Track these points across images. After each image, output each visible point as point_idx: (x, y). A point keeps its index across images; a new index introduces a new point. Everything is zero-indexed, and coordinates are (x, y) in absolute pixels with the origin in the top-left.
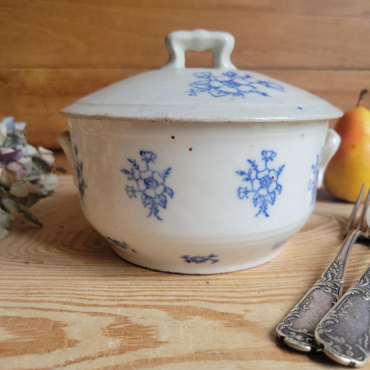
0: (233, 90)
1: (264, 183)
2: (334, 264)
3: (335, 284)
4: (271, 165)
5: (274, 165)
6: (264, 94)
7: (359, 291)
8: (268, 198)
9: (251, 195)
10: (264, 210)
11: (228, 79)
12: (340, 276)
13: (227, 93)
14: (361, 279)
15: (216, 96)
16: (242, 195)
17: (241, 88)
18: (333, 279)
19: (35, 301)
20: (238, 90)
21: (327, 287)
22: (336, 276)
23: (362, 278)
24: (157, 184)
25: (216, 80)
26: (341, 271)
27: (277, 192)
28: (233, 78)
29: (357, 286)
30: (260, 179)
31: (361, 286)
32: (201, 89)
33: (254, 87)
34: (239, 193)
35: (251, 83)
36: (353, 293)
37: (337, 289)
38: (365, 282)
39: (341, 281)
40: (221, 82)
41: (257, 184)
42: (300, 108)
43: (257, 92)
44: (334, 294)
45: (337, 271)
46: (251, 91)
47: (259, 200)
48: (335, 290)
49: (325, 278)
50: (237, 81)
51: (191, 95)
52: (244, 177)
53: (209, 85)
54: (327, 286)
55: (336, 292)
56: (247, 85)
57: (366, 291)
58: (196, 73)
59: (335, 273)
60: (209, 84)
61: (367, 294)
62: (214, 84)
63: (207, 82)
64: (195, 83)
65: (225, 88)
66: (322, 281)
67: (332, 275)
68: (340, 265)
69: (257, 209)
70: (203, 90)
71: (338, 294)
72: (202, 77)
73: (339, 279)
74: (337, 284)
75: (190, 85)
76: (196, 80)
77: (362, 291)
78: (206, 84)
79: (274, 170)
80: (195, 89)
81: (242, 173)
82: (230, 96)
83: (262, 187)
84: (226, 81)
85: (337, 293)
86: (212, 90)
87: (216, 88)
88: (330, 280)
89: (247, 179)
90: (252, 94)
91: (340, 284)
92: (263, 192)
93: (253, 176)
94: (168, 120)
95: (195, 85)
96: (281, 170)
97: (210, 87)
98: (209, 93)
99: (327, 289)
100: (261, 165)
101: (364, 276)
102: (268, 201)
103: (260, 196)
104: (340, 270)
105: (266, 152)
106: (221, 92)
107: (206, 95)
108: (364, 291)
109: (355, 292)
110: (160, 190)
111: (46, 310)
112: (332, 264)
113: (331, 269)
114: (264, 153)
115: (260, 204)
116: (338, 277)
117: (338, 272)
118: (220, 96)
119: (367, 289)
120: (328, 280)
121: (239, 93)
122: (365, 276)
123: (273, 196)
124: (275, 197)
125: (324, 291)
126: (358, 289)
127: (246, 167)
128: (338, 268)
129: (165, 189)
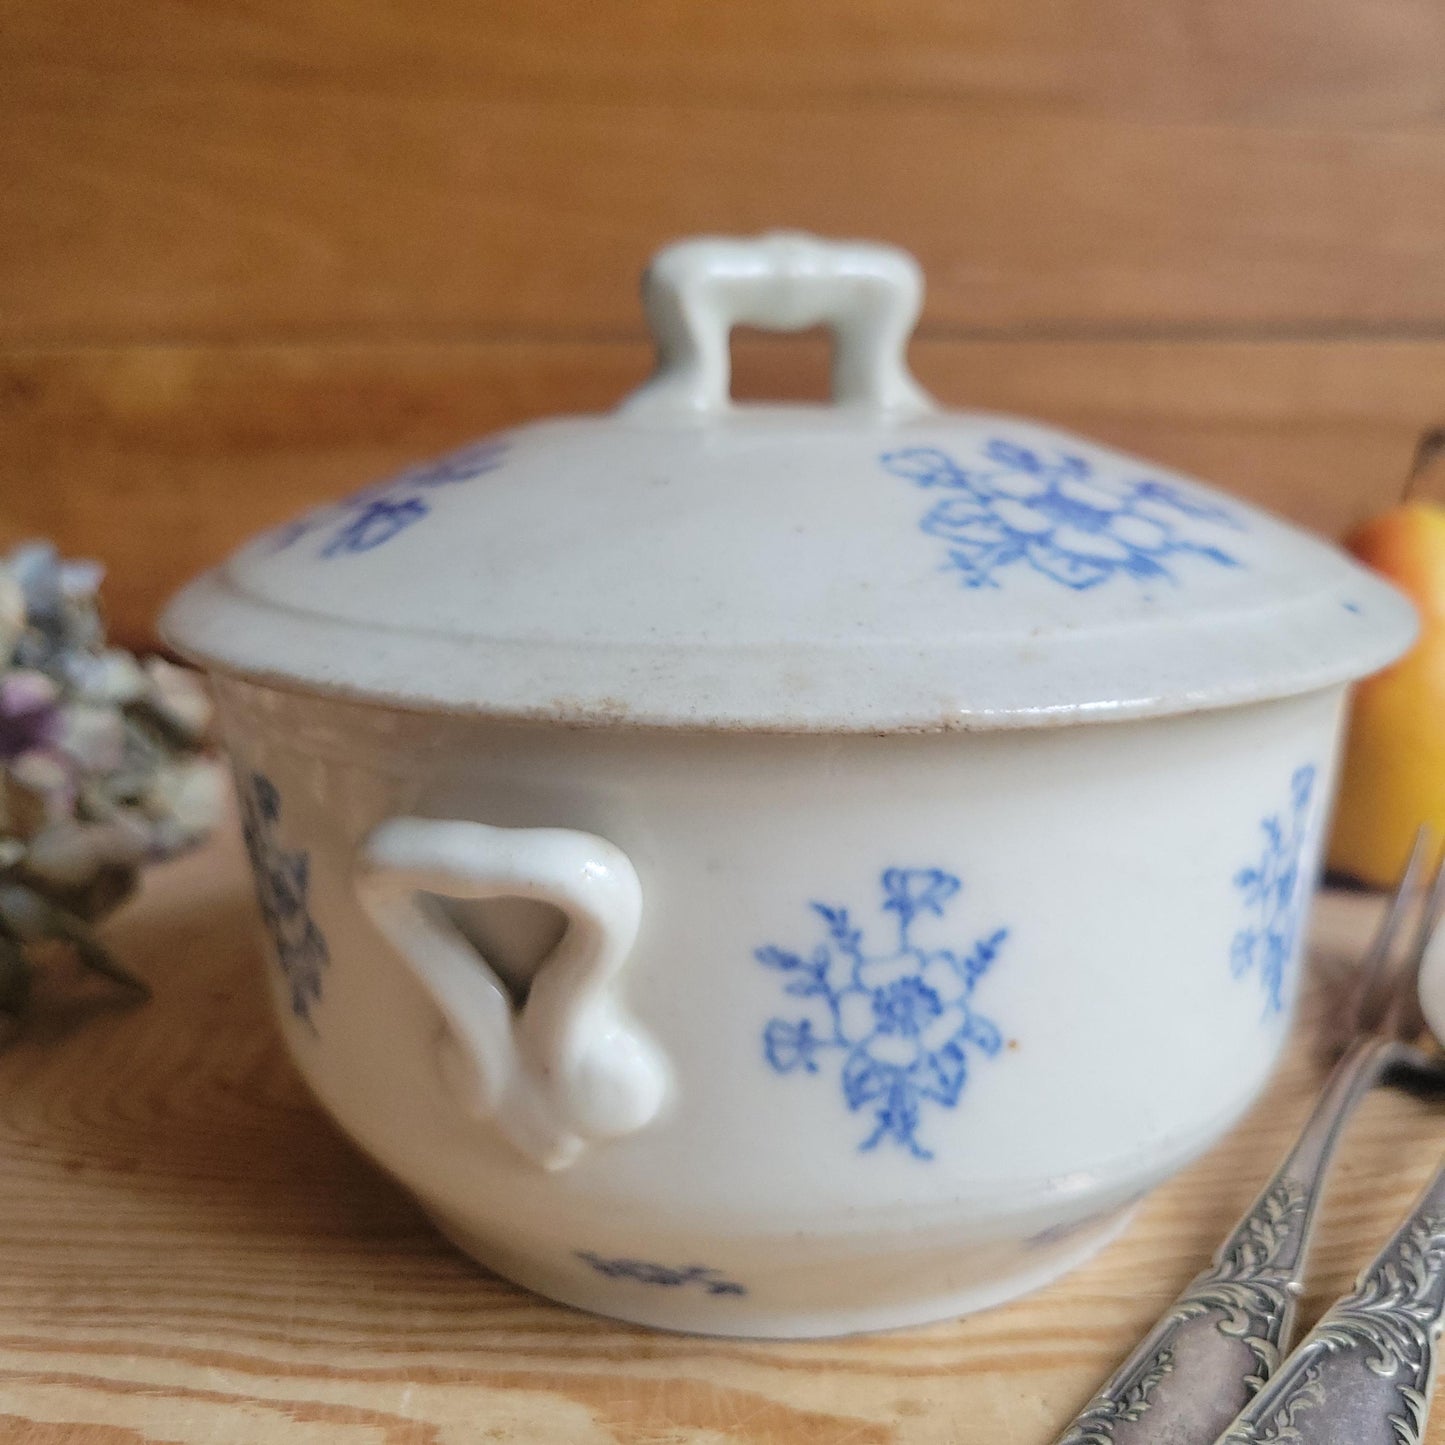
2: (1272, 1204)
3: (1262, 1294)
7: (1356, 1336)
12: (1290, 1256)
14: (1368, 1280)
18: (1258, 1272)
19: (89, 1348)
21: (1231, 1310)
22: (1271, 1257)
23: (1376, 1276)
26: (1295, 1235)
29: (1350, 1310)
31: (1366, 1313)
36: (1332, 1346)
37: (1270, 1317)
38: (1384, 1293)
39: (1290, 1281)
44: (1256, 1343)
45: (1275, 1235)
48: (1265, 1320)
49: (1228, 1269)
54: (1234, 1305)
55: (1266, 1335)
57: (1385, 1335)
59: (1269, 1242)
61: (1389, 1347)
66: (1213, 1279)
67: (1256, 1253)
68: (1290, 1209)
71: (1274, 1342)
73: (1284, 1271)
74: (1273, 1295)
77: (1369, 1334)
85: (1269, 1336)
88: (1245, 1275)
91: (1284, 1297)
99: (1231, 1319)
101: (1382, 1264)
104: (1291, 1230)
108: (1376, 1337)
109: (1341, 1339)
111: (126, 1389)
112: (1263, 1205)
113: (1255, 1225)
116: (1281, 1264)
117: (1283, 1240)
119: (1391, 1328)
120: (1238, 1278)
122: (1387, 1267)
125: (1218, 1328)
126: (1354, 1324)
128: (1284, 1222)
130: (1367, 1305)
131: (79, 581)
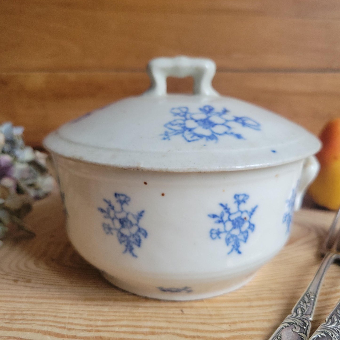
0: (207, 132)
1: (237, 223)
2: (306, 297)
3: (303, 321)
4: (243, 207)
5: (247, 206)
6: (239, 136)
7: (325, 334)
8: (241, 237)
9: (223, 236)
10: (237, 248)
11: (203, 116)
12: (310, 311)
13: (201, 136)
14: (329, 319)
15: (189, 141)
16: (214, 236)
17: (216, 129)
18: (302, 315)
20: (213, 132)
21: (296, 326)
22: (305, 312)
23: (331, 318)
24: (132, 225)
25: (192, 119)
26: (311, 306)
27: (250, 231)
28: (209, 115)
29: (324, 327)
30: (233, 221)
31: (328, 328)
32: (175, 130)
33: (229, 127)
34: (211, 233)
35: (227, 121)
36: (320, 336)
37: (305, 328)
38: (333, 323)
39: (310, 318)
40: (196, 121)
41: (229, 226)
42: (274, 151)
43: (232, 133)
44: (302, 334)
45: (307, 306)
46: (226, 133)
47: (231, 240)
48: (304, 328)
49: (295, 314)
50: (214, 119)
51: (165, 139)
52: (217, 219)
53: (183, 126)
54: (296, 324)
55: (304, 332)
56: (223, 124)
57: (333, 333)
58: (173, 109)
59: (305, 308)
60: (184, 124)
61: (334, 336)
62: (190, 124)
63: (182, 122)
64: (170, 123)
65: (200, 130)
66: (290, 317)
67: (302, 310)
68: (310, 299)
69: (230, 247)
70: (177, 133)
71: (306, 334)
72: (178, 114)
73: (308, 315)
74: (306, 321)
75: (165, 126)
76: (170, 118)
77: (329, 333)
78: (181, 124)
79: (246, 211)
80: (170, 131)
81: (214, 216)
82: (203, 141)
83: (234, 228)
84: (201, 120)
85: (305, 333)
86: (187, 133)
87: (190, 130)
88: (299, 316)
89: (219, 222)
90: (227, 137)
91: (309, 322)
92: (236, 232)
93: (225, 218)
94: (139, 169)
95: (170, 126)
96: (254, 210)
97: (185, 128)
98: (183, 136)
99: (295, 328)
100: (233, 208)
101: (332, 315)
102: (241, 240)
103: (233, 236)
104: (310, 305)
105: (238, 196)
106: (195, 134)
108: (331, 334)
109: (322, 335)
110: (134, 230)
112: (304, 297)
113: (301, 303)
114: (237, 197)
115: (233, 243)
116: (308, 313)
117: (309, 307)
118: (194, 140)
119: (334, 331)
120: (297, 317)
121: (213, 137)
122: (333, 316)
123: (245, 234)
124: (248, 235)
125: (292, 330)
126: (325, 331)
127: (218, 211)
128: (308, 302)
129: (139, 230)
130: (328, 325)
131: (18, 131)
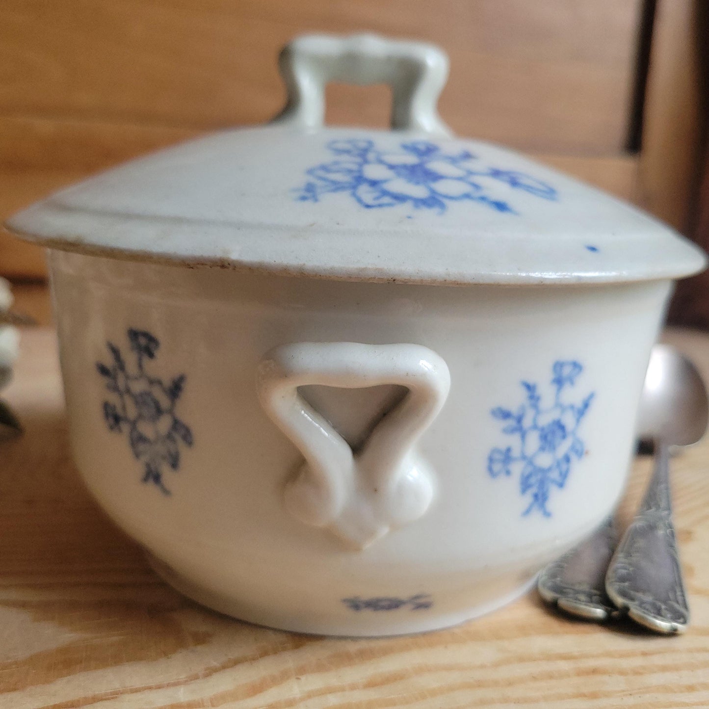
0: (419, 191)
6: (501, 206)
11: (411, 159)
13: (400, 198)
15: (368, 206)
17: (441, 187)
20: (433, 192)
25: (381, 162)
28: (425, 158)
32: (334, 182)
33: (476, 186)
35: (470, 173)
40: (392, 167)
42: (593, 249)
43: (483, 199)
46: (467, 196)
50: (436, 166)
51: (303, 198)
53: (356, 174)
56: (460, 179)
58: (335, 142)
60: (360, 171)
62: (373, 171)
63: (354, 167)
64: (324, 168)
65: (399, 185)
70: (337, 187)
72: (348, 152)
75: (310, 172)
76: (327, 158)
78: (350, 171)
80: (319, 183)
82: (406, 208)
84: (405, 167)
86: (364, 191)
87: (374, 183)
90: (468, 204)
94: (226, 264)
95: (321, 173)
97: (360, 179)
98: (354, 195)
106: (385, 193)
107: (344, 199)
118: (380, 206)
121: (433, 201)
